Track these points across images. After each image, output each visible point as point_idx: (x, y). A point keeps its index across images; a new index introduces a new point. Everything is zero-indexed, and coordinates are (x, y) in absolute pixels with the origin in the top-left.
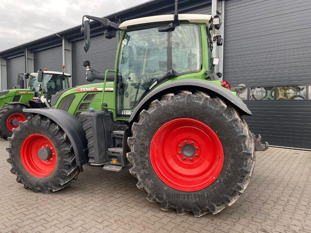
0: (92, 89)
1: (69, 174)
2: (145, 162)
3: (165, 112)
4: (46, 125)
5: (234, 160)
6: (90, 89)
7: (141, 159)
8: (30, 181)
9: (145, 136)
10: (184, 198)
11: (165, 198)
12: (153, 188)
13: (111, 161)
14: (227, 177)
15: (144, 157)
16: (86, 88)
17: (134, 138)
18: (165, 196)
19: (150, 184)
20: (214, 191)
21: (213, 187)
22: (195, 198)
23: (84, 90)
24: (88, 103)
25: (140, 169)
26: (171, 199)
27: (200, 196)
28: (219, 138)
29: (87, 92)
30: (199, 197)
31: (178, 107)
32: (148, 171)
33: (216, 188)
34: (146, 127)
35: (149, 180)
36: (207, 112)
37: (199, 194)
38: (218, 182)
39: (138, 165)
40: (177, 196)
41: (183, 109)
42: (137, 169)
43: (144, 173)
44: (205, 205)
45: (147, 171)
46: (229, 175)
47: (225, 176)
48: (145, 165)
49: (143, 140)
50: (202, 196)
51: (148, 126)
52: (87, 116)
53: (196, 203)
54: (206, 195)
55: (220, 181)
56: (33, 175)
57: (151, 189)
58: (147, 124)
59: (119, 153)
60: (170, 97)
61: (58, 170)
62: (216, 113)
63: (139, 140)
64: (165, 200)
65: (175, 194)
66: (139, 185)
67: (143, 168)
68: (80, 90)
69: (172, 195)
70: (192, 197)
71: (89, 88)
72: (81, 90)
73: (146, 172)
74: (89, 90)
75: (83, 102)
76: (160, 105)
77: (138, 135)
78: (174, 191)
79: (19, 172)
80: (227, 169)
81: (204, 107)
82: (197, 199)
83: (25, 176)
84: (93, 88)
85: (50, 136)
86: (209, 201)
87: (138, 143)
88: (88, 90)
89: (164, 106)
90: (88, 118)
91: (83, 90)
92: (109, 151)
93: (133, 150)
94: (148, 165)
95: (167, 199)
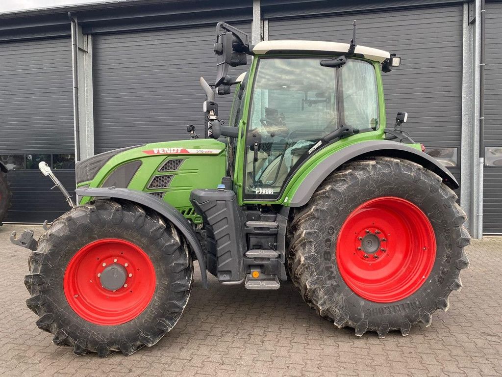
0: (178, 150)
1: (184, 307)
2: (331, 267)
3: (364, 188)
4: (136, 220)
5: (451, 249)
6: (174, 150)
7: (326, 263)
8: (91, 337)
9: (332, 228)
10: (390, 313)
11: (363, 317)
12: (346, 306)
13: (250, 273)
14: (442, 273)
15: (329, 260)
16: (166, 149)
17: (315, 232)
18: (363, 314)
19: (340, 302)
20: (428, 294)
21: (425, 290)
22: (404, 309)
23: (161, 152)
24: (168, 176)
25: (325, 279)
26: (373, 317)
27: (410, 305)
28: (432, 223)
29: (166, 156)
30: (409, 307)
31: (382, 181)
32: (336, 282)
33: (429, 291)
34: (335, 212)
35: (339, 294)
36: (420, 188)
37: (408, 302)
38: (430, 281)
39: (321, 274)
40: (380, 312)
41: (390, 184)
42: (321, 281)
43: (332, 284)
44: (417, 316)
45: (335, 280)
46: (446, 270)
47: (440, 272)
48: (332, 272)
49: (329, 233)
50: (412, 305)
51: (338, 211)
52: (216, 199)
53: (407, 316)
54: (417, 303)
55: (434, 281)
56: (96, 323)
57: (342, 308)
58: (337, 208)
59: (269, 259)
60: (371, 167)
61: (163, 304)
62: (431, 188)
63: (323, 233)
64: (364, 321)
65: (376, 309)
66: (322, 305)
67: (330, 278)
68: (153, 152)
69: (373, 311)
70: (399, 309)
71: (172, 149)
72: (156, 152)
73: (335, 283)
74: (172, 152)
75: (158, 174)
76: (356, 178)
77: (322, 226)
78: (373, 304)
79: (63, 322)
80: (443, 263)
81: (416, 180)
82: (407, 310)
83: (77, 328)
84: (180, 149)
85: (145, 241)
86: (422, 310)
87: (321, 239)
88: (169, 152)
89: (362, 180)
90: (219, 202)
91: (158, 152)
92: (248, 258)
93: (313, 251)
94: (335, 272)
95: (367, 319)
